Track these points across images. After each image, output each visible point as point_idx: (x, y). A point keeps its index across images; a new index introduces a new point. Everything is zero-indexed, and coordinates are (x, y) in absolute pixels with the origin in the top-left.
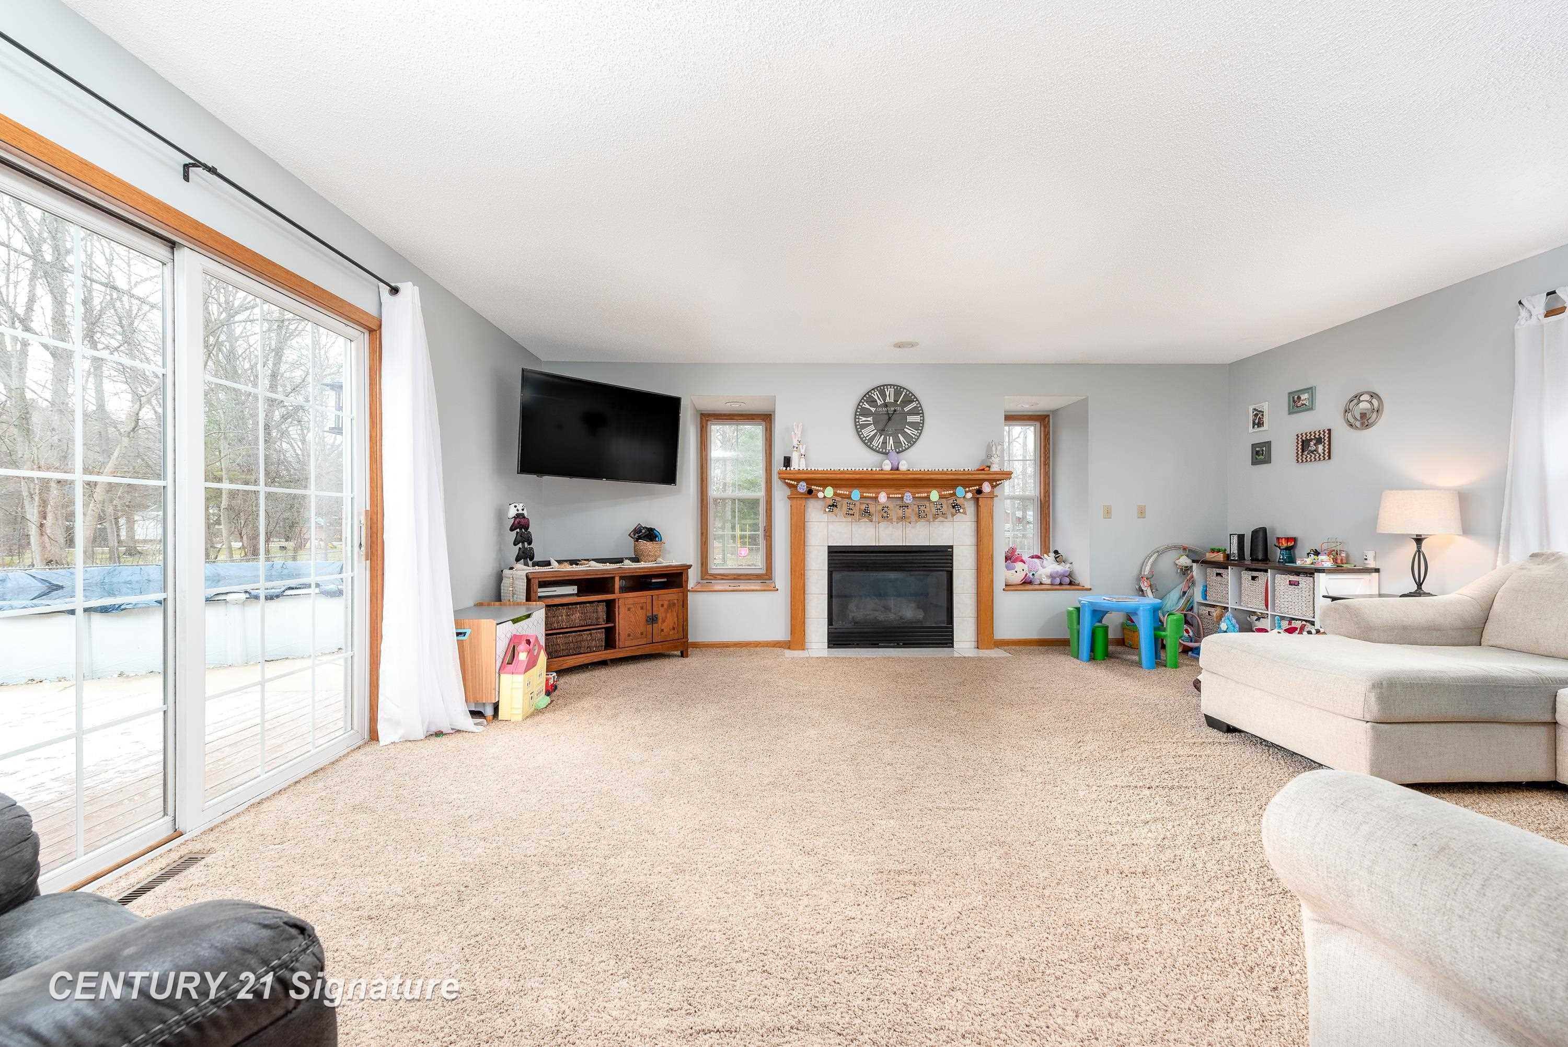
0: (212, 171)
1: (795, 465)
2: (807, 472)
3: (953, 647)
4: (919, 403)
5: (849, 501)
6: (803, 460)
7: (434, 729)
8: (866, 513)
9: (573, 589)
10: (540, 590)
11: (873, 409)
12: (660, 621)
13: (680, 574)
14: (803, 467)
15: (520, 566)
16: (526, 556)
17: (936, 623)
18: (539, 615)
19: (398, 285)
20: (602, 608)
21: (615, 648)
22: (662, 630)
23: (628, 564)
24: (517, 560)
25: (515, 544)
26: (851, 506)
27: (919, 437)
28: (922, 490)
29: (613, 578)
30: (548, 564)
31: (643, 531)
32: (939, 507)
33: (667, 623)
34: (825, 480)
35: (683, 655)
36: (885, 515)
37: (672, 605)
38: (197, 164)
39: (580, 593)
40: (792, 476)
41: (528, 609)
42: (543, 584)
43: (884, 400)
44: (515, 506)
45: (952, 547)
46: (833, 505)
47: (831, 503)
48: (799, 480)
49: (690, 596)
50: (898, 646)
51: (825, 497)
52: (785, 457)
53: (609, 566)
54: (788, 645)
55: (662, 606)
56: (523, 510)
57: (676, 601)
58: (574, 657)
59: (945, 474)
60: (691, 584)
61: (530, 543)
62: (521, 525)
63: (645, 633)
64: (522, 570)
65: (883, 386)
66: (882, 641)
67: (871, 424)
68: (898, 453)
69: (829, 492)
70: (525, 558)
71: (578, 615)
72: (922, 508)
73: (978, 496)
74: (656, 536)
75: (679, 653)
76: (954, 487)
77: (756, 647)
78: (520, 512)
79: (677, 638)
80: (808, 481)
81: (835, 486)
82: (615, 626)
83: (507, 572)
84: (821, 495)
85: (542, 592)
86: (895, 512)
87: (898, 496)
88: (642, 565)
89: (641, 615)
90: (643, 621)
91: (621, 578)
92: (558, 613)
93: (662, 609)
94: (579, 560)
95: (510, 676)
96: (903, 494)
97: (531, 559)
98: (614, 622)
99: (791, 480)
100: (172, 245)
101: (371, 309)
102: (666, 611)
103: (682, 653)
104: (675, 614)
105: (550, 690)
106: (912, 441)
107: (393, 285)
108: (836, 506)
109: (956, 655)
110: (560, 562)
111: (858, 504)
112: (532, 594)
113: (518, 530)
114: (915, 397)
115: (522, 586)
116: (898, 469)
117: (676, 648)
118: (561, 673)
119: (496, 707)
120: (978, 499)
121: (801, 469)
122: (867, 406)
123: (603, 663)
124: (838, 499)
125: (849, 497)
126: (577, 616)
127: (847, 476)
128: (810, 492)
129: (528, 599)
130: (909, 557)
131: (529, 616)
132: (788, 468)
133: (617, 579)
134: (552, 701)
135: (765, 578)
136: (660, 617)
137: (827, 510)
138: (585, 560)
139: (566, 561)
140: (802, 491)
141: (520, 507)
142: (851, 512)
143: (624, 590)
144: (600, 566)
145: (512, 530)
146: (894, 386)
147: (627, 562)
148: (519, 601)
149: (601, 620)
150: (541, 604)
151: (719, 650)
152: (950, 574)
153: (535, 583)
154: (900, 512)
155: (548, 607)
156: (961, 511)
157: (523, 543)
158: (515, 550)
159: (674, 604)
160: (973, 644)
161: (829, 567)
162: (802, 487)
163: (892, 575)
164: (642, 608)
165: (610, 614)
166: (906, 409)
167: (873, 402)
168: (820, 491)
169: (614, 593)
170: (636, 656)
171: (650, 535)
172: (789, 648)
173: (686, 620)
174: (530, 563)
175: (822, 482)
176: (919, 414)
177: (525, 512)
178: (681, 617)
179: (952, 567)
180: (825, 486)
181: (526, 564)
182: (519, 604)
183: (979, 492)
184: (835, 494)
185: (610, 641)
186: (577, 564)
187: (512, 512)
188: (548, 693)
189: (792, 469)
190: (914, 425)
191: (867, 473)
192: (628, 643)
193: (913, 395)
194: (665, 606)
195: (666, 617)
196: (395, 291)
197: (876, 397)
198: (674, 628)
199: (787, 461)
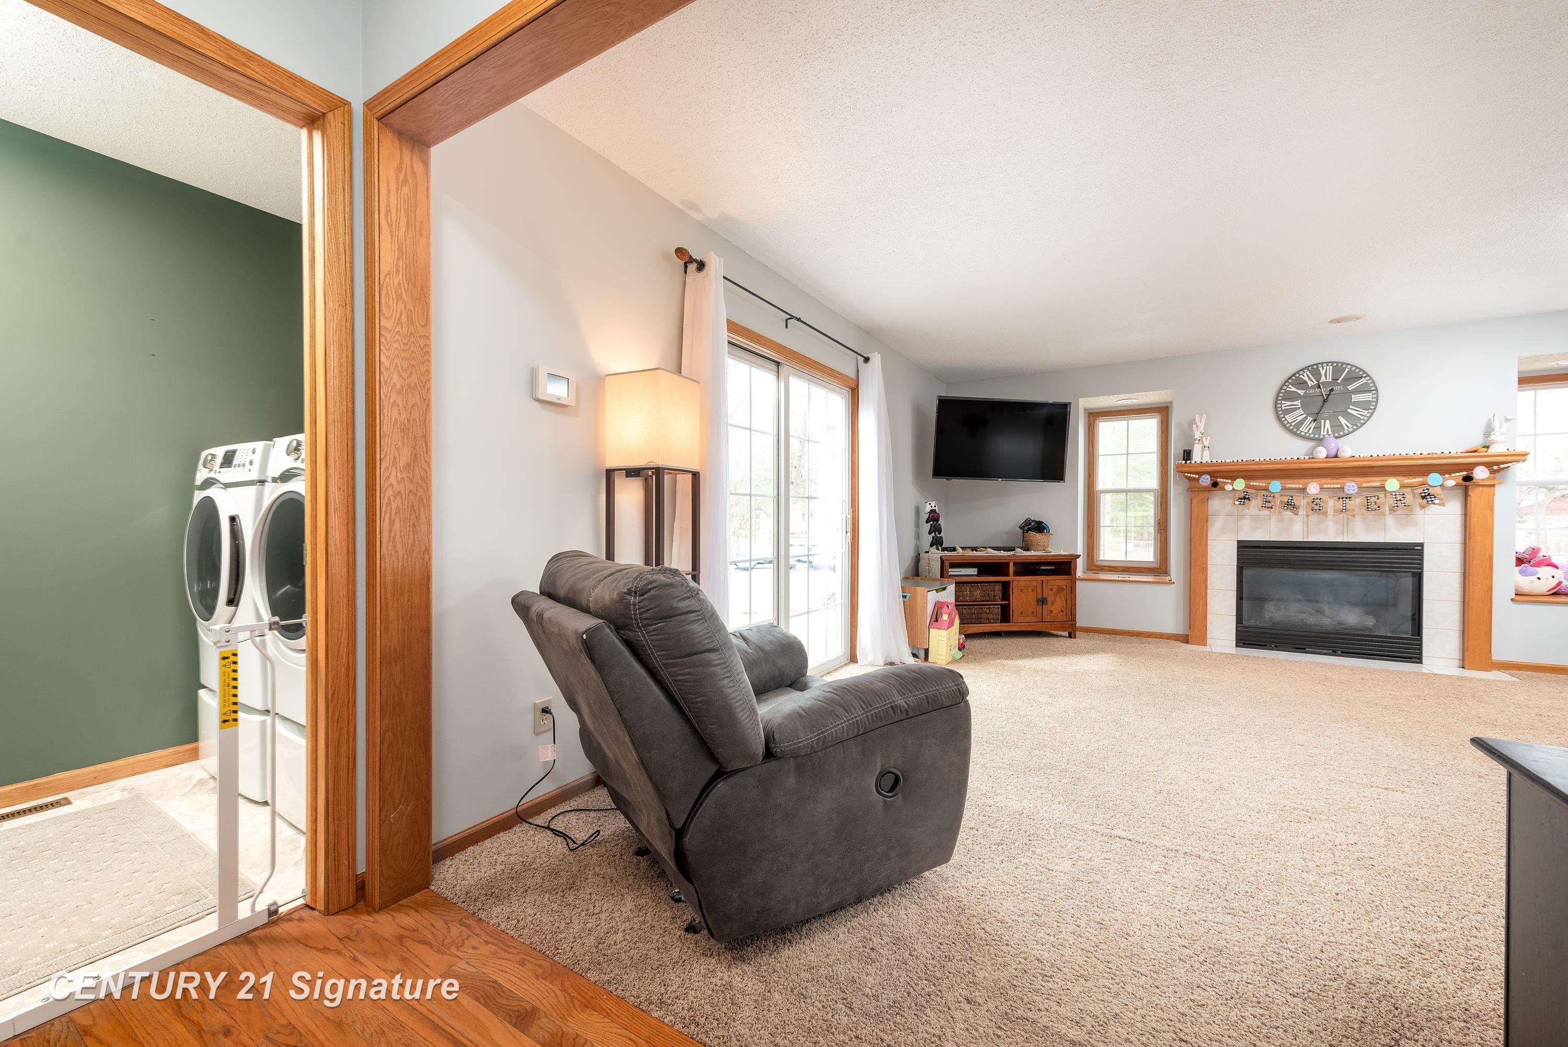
0: (799, 320)
1: (1196, 457)
2: (1211, 464)
3: (1421, 662)
4: (1371, 378)
5: (1265, 493)
6: (1206, 452)
7: (889, 660)
8: (1290, 506)
9: (973, 571)
10: (950, 570)
11: (1301, 392)
12: (1049, 603)
13: (1069, 563)
14: (1207, 458)
15: (934, 549)
16: (937, 542)
17: (1393, 632)
18: (951, 588)
19: (869, 355)
20: (998, 587)
21: (1009, 622)
22: (1051, 612)
23: (1019, 552)
24: (931, 545)
25: (930, 533)
26: (1269, 499)
27: (1369, 418)
28: (1373, 479)
29: (1008, 563)
30: (954, 549)
31: (1033, 524)
32: (1399, 497)
33: (1057, 605)
34: (1233, 473)
35: (1071, 636)
36: (1317, 507)
37: (1060, 590)
38: (792, 317)
39: (980, 573)
40: (1192, 470)
41: (942, 584)
42: (953, 565)
43: (1318, 381)
44: (930, 504)
45: (1422, 545)
46: (1245, 498)
47: (1242, 495)
48: (1201, 474)
49: (1078, 584)
50: (1334, 653)
51: (1233, 489)
52: (1184, 451)
53: (1003, 553)
54: (1185, 639)
55: (1052, 590)
56: (935, 506)
57: (1064, 587)
58: (975, 625)
59: (1412, 459)
60: (1079, 573)
61: (940, 533)
62: (933, 517)
63: (1035, 612)
64: (936, 554)
65: (1317, 364)
66: (1310, 646)
67: (1299, 408)
68: (1337, 438)
69: (1240, 484)
70: (937, 545)
71: (979, 592)
72: (1373, 499)
73: (1468, 483)
74: (1044, 528)
75: (1066, 634)
76: (1427, 474)
77: (1148, 637)
78: (933, 508)
79: (1065, 620)
80: (1211, 474)
81: (1246, 478)
82: (1009, 604)
83: (923, 555)
84: (1229, 487)
85: (953, 572)
86: (1331, 504)
87: (1336, 486)
88: (1032, 553)
89: (1032, 598)
90: (1034, 602)
91: (1015, 564)
92: (963, 588)
93: (1051, 593)
94: (978, 548)
95: (936, 631)
96: (1344, 484)
97: (941, 546)
98: (1009, 601)
99: (1190, 473)
100: (778, 364)
101: (852, 374)
102: (1056, 595)
103: (1070, 634)
104: (1063, 598)
105: (961, 647)
106: (1358, 424)
107: (865, 356)
108: (1248, 499)
109: (1424, 671)
110: (963, 548)
111: (1277, 496)
112: (945, 572)
113: (932, 522)
114: (1365, 372)
115: (937, 566)
116: (1336, 456)
117: (1064, 629)
118: (969, 636)
119: (927, 652)
120: (1466, 488)
121: (1204, 462)
122: (1293, 389)
123: (997, 634)
124: (1250, 491)
125: (1266, 489)
126: (977, 593)
127: (1264, 467)
128: (1215, 485)
129: (942, 576)
130: (1354, 555)
131: (944, 589)
132: (1188, 462)
133: (1011, 564)
134: (964, 656)
135: (1160, 569)
136: (1049, 600)
137: (1237, 503)
138: (983, 547)
139: (969, 548)
140: (1204, 484)
141: (933, 504)
142: (1268, 505)
143: (1017, 574)
144: (996, 553)
145: (927, 522)
146: (1332, 363)
147: (1019, 550)
148: (934, 577)
149: (997, 598)
150: (953, 580)
151: (1107, 636)
152: (1418, 578)
153: (947, 564)
154: (1340, 504)
155: (957, 583)
156: (1437, 501)
157: (935, 532)
158: (929, 538)
159: (1063, 590)
160: (1456, 663)
161: (1238, 563)
162: (1206, 480)
163: (1327, 575)
164: (1033, 590)
165: (1006, 595)
166: (1350, 388)
167: (1302, 384)
168: (1228, 483)
169: (1009, 576)
170: (1028, 631)
171: (1040, 527)
172: (1187, 642)
173: (1074, 605)
174: (940, 548)
175: (1229, 474)
176: (1370, 391)
177: (936, 508)
178: (1069, 601)
179: (1422, 568)
180: (1234, 479)
181: (938, 549)
182: (935, 580)
183: (1468, 478)
184: (1247, 486)
185: (1005, 616)
186: (977, 551)
187: (928, 509)
188: (960, 649)
189: (1193, 462)
190: (1364, 405)
191: (1292, 461)
192: (1021, 619)
193: (1362, 370)
194: (1054, 591)
195: (1055, 600)
196: (867, 360)
197: (1306, 378)
198: (1062, 611)
199: (1187, 455)
